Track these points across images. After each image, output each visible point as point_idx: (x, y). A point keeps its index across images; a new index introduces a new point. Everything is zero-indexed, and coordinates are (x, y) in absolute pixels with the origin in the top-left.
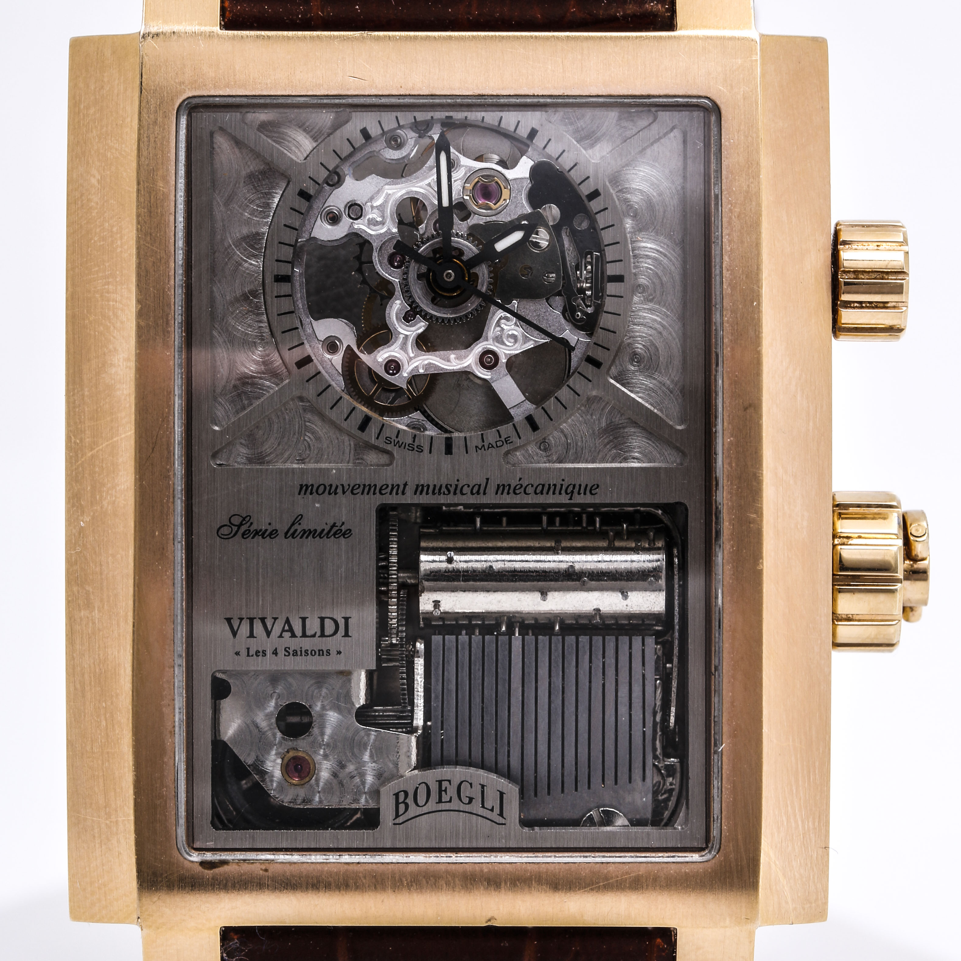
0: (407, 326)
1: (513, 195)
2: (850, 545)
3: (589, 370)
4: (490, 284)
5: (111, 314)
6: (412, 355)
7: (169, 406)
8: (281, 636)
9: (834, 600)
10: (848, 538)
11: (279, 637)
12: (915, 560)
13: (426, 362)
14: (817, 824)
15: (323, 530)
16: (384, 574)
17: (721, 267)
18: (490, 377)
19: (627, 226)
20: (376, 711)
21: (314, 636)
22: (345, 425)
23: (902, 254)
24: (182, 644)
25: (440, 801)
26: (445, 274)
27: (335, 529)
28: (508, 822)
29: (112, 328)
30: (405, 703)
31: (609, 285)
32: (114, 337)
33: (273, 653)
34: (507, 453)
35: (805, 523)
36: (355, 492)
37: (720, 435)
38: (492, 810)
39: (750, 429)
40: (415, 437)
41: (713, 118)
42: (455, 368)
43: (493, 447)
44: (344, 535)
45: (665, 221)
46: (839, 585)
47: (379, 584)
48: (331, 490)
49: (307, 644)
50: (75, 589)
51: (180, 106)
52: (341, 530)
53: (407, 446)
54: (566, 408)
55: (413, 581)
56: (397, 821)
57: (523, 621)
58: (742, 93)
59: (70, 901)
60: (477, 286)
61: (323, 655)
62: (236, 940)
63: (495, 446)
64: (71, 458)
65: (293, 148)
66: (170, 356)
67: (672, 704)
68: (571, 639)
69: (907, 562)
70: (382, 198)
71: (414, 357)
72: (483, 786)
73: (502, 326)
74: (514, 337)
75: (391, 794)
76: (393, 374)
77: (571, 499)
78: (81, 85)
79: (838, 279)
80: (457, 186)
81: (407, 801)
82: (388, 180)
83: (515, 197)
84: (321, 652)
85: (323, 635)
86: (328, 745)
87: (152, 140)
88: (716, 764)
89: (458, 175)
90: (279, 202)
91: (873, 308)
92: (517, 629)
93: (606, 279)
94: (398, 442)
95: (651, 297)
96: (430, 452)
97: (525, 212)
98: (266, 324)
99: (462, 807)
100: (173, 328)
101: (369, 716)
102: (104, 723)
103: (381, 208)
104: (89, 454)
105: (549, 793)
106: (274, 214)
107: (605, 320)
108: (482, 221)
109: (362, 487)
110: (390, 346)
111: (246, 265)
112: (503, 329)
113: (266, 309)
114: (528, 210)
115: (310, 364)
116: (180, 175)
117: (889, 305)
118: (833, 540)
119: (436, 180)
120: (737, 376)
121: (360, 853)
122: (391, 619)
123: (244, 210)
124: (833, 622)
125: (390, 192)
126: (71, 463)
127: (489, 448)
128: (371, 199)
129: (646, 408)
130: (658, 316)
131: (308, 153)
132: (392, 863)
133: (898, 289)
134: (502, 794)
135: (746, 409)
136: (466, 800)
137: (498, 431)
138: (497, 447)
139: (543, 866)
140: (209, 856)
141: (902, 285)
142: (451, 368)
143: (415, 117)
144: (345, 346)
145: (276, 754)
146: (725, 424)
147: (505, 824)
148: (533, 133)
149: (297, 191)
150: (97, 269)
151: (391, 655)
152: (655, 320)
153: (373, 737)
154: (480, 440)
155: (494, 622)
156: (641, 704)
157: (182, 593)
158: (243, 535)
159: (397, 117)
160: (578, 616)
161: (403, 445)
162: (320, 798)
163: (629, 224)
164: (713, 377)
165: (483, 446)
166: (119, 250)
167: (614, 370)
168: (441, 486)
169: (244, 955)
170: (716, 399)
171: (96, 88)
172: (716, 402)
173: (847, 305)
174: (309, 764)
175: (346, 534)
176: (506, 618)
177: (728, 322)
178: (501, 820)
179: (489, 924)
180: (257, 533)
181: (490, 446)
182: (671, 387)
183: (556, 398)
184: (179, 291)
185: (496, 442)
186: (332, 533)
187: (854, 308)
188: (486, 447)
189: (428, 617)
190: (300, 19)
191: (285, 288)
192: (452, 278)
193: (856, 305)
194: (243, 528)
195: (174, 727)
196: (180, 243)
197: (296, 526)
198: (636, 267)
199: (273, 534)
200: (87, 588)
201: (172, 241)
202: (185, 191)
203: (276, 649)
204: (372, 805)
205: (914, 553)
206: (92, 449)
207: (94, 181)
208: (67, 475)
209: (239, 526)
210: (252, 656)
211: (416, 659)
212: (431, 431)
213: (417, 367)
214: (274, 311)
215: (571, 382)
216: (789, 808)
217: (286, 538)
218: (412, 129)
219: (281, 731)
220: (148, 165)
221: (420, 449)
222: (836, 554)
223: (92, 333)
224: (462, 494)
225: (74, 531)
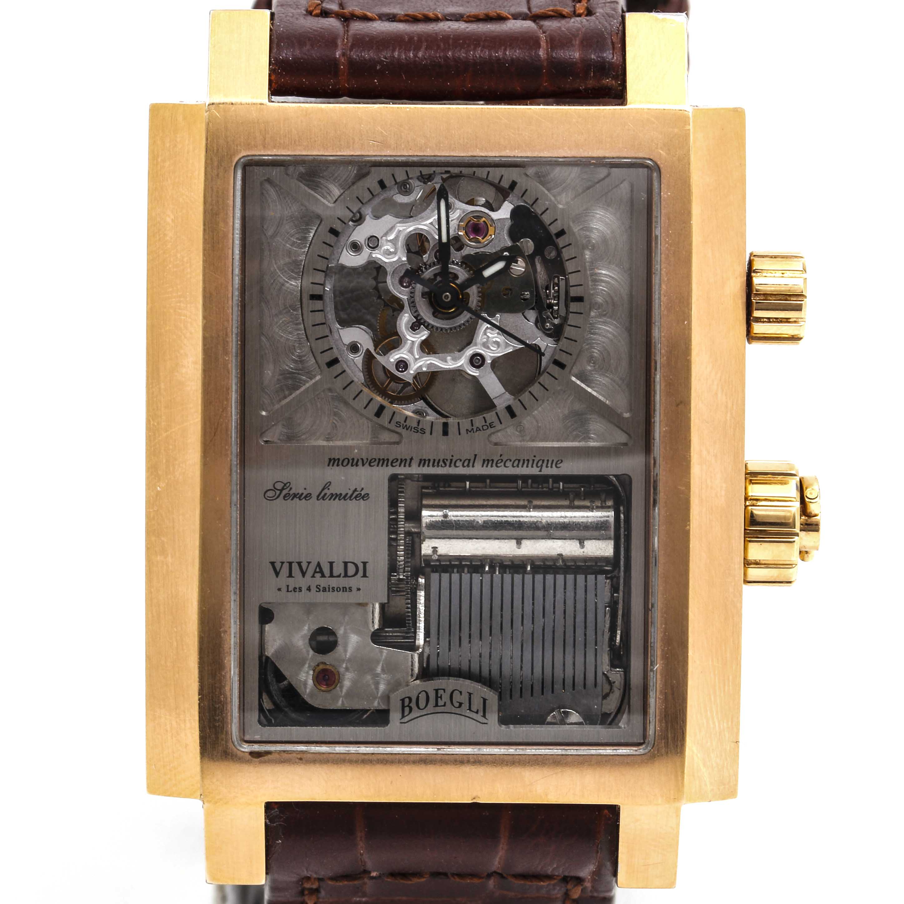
0: (413, 334)
1: (497, 231)
2: (759, 506)
3: (555, 370)
4: (479, 301)
5: (182, 326)
6: (417, 357)
7: (227, 400)
8: (313, 576)
9: (745, 549)
10: (757, 500)
11: (312, 577)
12: (809, 516)
13: (428, 362)
14: (730, 723)
15: (347, 494)
16: (393, 525)
17: (660, 294)
18: (478, 374)
19: (587, 256)
20: (387, 632)
21: (339, 576)
22: (364, 412)
23: (802, 280)
24: (237, 584)
25: (437, 705)
26: (443, 296)
27: (356, 493)
28: (489, 722)
29: (183, 337)
30: (409, 626)
31: (572, 304)
32: (184, 345)
33: (307, 590)
34: (490, 435)
35: (723, 493)
36: (372, 464)
37: (657, 425)
38: (477, 712)
39: (681, 421)
40: (419, 422)
41: (655, 175)
42: (451, 367)
43: (480, 430)
44: (363, 498)
45: (616, 253)
46: (749, 538)
47: (390, 533)
48: (354, 462)
49: (334, 582)
50: (153, 539)
51: (237, 163)
52: (361, 494)
53: (413, 430)
54: (537, 400)
55: (416, 530)
56: (403, 721)
57: (503, 563)
58: (677, 156)
59: (147, 778)
60: (468, 303)
61: (346, 591)
62: (276, 810)
63: (481, 429)
64: (150, 436)
65: (325, 194)
66: (228, 360)
67: (618, 628)
68: (539, 578)
69: (803, 517)
70: (395, 233)
71: (419, 359)
72: (470, 694)
73: (488, 334)
74: (497, 343)
75: (399, 699)
76: (402, 372)
77: (540, 471)
78: (159, 142)
79: (751, 300)
80: (454, 224)
81: (410, 705)
82: (400, 220)
83: (499, 234)
84: (344, 589)
85: (346, 575)
86: (350, 660)
87: (215, 190)
88: (651, 680)
89: (455, 215)
90: (314, 236)
91: (778, 322)
92: (497, 568)
93: (569, 299)
94: (406, 426)
95: (605, 313)
96: (431, 434)
97: (507, 245)
98: (303, 332)
99: (454, 710)
100: (231, 340)
101: (381, 636)
102: (175, 644)
103: (394, 242)
104: (164, 435)
105: (521, 696)
106: (310, 245)
107: (568, 331)
108: (472, 252)
109: (377, 460)
110: (399, 350)
111: (288, 285)
112: (488, 337)
113: (303, 320)
114: (509, 243)
115: (338, 364)
116: (237, 217)
117: (791, 320)
118: (745, 502)
119: (437, 220)
120: (671, 379)
121: (375, 746)
122: (399, 561)
123: (286, 242)
124: (744, 566)
125: (401, 229)
126: (150, 441)
127: (477, 430)
128: (386, 234)
129: (600, 400)
130: (610, 327)
131: (336, 197)
132: (399, 754)
133: (798, 308)
134: (485, 700)
135: (677, 405)
136: (457, 705)
137: (484, 418)
138: (483, 430)
139: (517, 757)
140: (256, 748)
141: (801, 305)
142: (447, 367)
143: (421, 171)
144: (365, 349)
145: (309, 667)
146: (662, 416)
147: (486, 723)
148: (513, 185)
149: (328, 229)
150: (171, 290)
151: (399, 588)
152: (608, 331)
153: (384, 654)
154: (470, 424)
155: (479, 563)
156: (594, 628)
157: (237, 544)
158: (284, 497)
159: (407, 172)
160: (544, 559)
161: (410, 429)
162: (343, 702)
163: (588, 255)
164: (652, 379)
165: (473, 429)
166: (189, 276)
167: (575, 370)
168: (439, 460)
169: (282, 822)
170: (654, 396)
171: (170, 146)
172: (654, 399)
173: (758, 320)
174: (334, 675)
175: (365, 497)
176: (488, 560)
177: (664, 337)
178: (484, 721)
179: (474, 801)
180: (295, 496)
181: (478, 429)
182: (620, 383)
183: (530, 392)
184: (235, 309)
185: (482, 426)
186: (354, 496)
187: (763, 322)
188: (475, 430)
189: (428, 560)
190: (330, 89)
191: (318, 305)
192: (449, 299)
193: (765, 320)
194: (284, 492)
195: (230, 648)
196: (237, 271)
197: (326, 491)
198: (594, 289)
199: (308, 497)
200: (163, 539)
201: (230, 270)
202: (241, 229)
203: (309, 587)
204: (383, 707)
205: (808, 511)
206: (167, 431)
207: (169, 220)
208: (147, 450)
209: (281, 491)
210: (291, 591)
211: (418, 591)
212: (432, 416)
213: (421, 367)
214: (309, 323)
215: (541, 379)
216: (708, 712)
217: (318, 500)
218: (418, 179)
219: (313, 649)
220: (212, 210)
221: (423, 431)
222: (748, 512)
223: (167, 340)
224: (455, 466)
225: (152, 494)
